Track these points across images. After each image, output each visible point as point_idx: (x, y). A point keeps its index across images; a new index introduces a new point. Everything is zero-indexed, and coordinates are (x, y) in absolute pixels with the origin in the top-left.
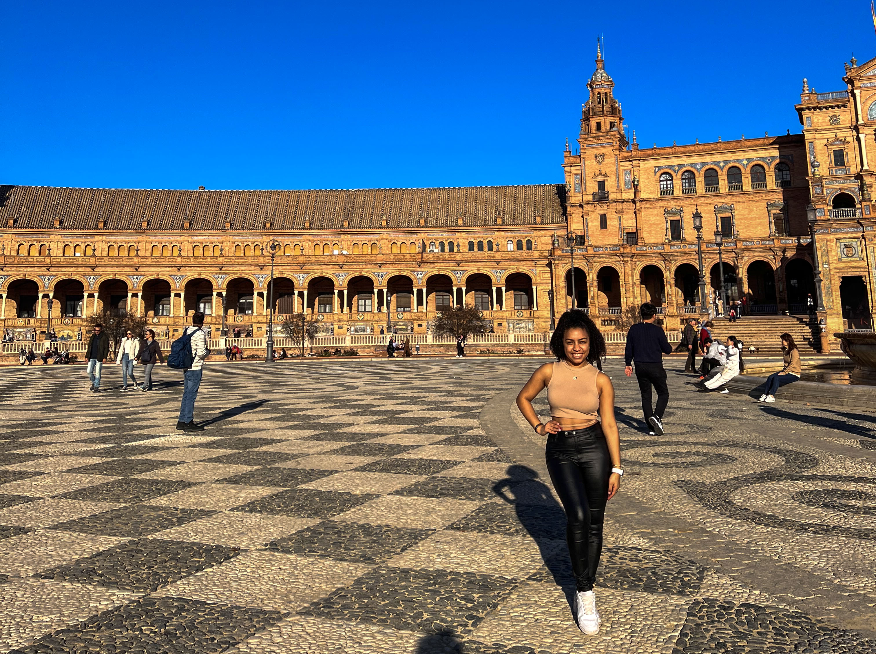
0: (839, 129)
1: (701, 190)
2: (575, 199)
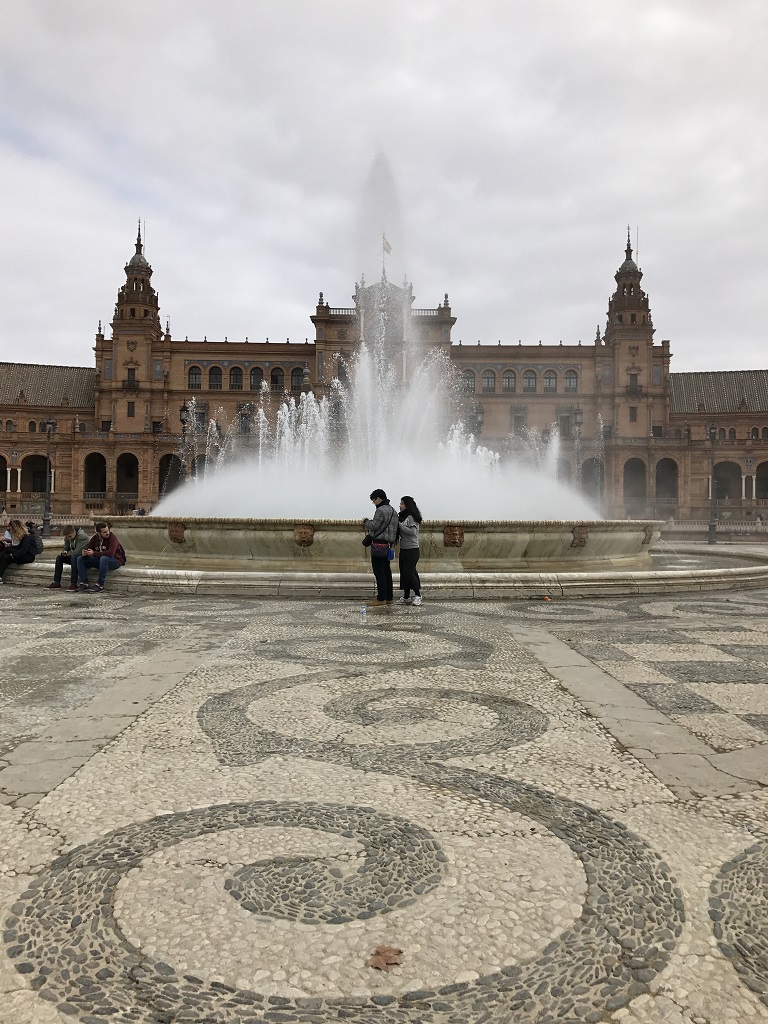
0: (344, 343)
1: (226, 387)
2: (105, 385)
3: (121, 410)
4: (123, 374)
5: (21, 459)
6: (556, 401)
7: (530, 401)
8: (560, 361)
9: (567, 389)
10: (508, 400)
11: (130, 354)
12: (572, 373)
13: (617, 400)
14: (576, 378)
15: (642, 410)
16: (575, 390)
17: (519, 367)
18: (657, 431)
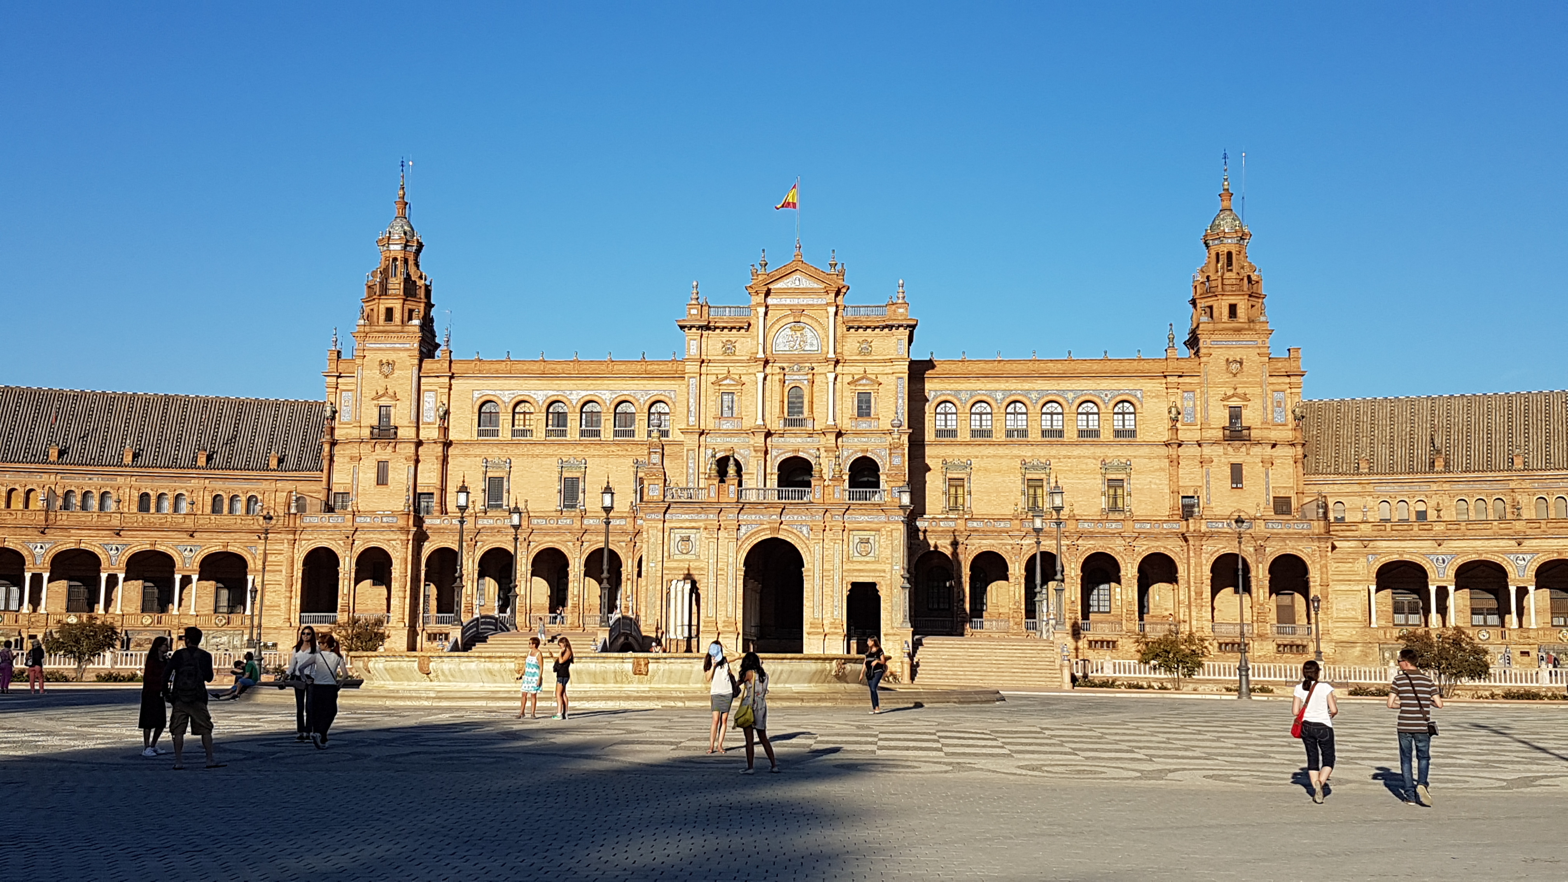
0: (732, 361)
1: (540, 434)
2: (341, 433)
3: (368, 475)
4: (370, 415)
5: (199, 559)
6: (1100, 451)
7: (1053, 451)
8: (1105, 384)
9: (1118, 433)
10: (1016, 451)
11: (383, 382)
12: (1128, 406)
13: (1207, 450)
14: (1134, 413)
15: (1252, 472)
16: (1133, 433)
17: (1034, 396)
18: (1282, 505)
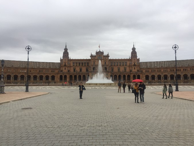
0: (94, 59)
1: (78, 65)
2: (62, 65)
3: (64, 69)
4: (64, 64)
5: (51, 76)
6: (124, 67)
7: (120, 67)
8: (124, 61)
9: (125, 65)
10: (117, 66)
11: (65, 61)
12: (126, 63)
13: (132, 66)
15: (136, 68)
18: (138, 71)
